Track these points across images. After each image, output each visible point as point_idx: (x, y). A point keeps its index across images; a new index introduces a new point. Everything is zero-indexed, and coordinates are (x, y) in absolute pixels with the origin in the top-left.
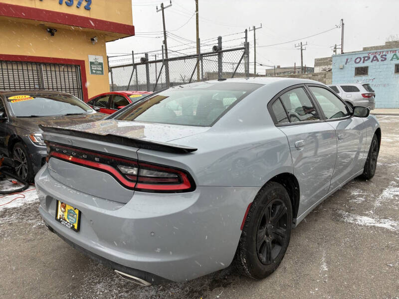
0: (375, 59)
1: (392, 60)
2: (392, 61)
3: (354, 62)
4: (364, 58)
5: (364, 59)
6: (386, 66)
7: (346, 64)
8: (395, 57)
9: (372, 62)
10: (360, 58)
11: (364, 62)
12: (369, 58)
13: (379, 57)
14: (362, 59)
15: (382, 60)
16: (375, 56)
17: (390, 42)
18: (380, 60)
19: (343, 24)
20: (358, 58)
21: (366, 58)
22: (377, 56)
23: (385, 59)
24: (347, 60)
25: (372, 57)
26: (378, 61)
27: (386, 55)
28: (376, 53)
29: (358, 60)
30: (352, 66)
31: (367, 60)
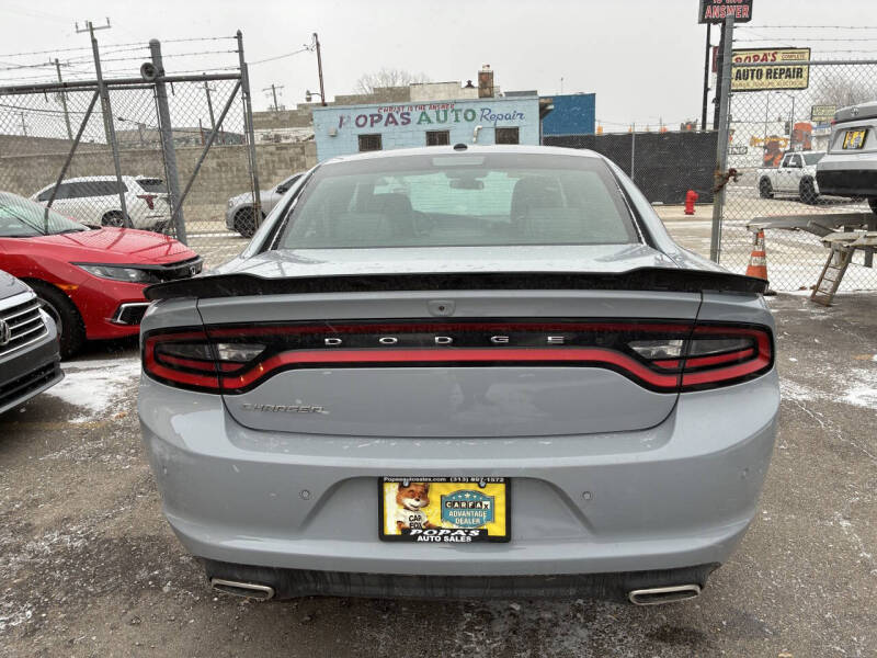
0: (391, 119)
1: (419, 123)
2: (419, 126)
3: (354, 125)
4: (372, 116)
5: (372, 119)
6: (410, 135)
7: (340, 126)
8: (424, 118)
9: (386, 125)
10: (365, 116)
11: (372, 125)
12: (380, 117)
13: (397, 117)
14: (369, 119)
15: (403, 123)
16: (390, 115)
17: (380, 89)
18: (400, 123)
19: (318, 44)
20: (360, 117)
21: (376, 118)
22: (395, 114)
23: (409, 121)
24: (342, 119)
25: (385, 115)
26: (397, 124)
27: (408, 114)
28: (391, 108)
29: (361, 121)
30: (352, 133)
31: (377, 121)
